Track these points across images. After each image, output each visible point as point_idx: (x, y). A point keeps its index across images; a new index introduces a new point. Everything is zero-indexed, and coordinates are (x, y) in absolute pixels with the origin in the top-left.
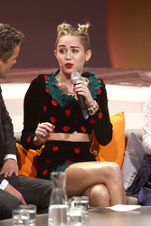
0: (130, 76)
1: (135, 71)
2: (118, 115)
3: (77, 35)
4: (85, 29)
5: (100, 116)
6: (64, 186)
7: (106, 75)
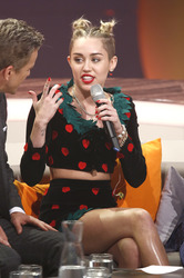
0: (169, 89)
1: (177, 84)
2: (152, 142)
3: (98, 37)
4: (110, 27)
5: (131, 147)
6: (80, 240)
7: (137, 88)
